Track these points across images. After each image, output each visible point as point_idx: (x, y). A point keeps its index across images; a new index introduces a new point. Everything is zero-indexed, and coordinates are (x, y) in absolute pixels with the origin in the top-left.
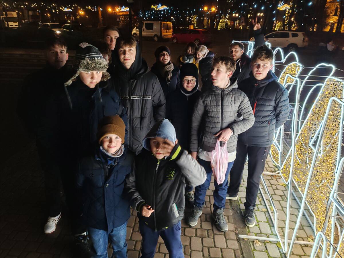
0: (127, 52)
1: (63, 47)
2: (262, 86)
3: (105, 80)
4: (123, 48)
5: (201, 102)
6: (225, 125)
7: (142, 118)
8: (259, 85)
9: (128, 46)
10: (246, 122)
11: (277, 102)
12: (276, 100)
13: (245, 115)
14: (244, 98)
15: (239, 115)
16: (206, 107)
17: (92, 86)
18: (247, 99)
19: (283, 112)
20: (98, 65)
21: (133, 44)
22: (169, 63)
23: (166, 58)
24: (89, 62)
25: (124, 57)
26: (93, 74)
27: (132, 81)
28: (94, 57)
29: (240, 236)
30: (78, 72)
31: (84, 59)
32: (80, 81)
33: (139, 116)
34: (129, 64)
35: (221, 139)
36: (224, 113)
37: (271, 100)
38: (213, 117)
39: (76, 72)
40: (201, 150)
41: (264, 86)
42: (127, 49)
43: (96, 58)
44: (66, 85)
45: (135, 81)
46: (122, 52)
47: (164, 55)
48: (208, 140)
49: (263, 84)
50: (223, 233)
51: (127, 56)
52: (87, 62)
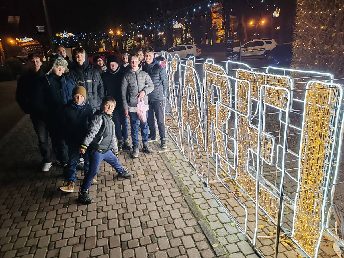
0: (80, 57)
1: (38, 58)
2: (151, 67)
3: (67, 72)
4: (77, 54)
5: (125, 80)
6: (140, 90)
7: (93, 93)
8: (149, 67)
9: (80, 53)
10: (150, 87)
11: (160, 74)
12: (159, 74)
13: (149, 84)
14: (147, 75)
15: (146, 84)
16: (128, 82)
17: (60, 75)
18: (148, 75)
19: (164, 80)
20: (63, 63)
21: (83, 52)
22: (104, 66)
23: (101, 63)
24: (59, 61)
25: (79, 59)
26: (60, 68)
27: (85, 72)
28: (61, 59)
29: (160, 152)
30: (53, 67)
31: (56, 60)
32: (54, 73)
33: (92, 92)
34: (81, 63)
35: (140, 98)
36: (138, 83)
37: (157, 74)
38: (133, 87)
39: (51, 68)
40: (130, 107)
41: (152, 67)
42: (80, 55)
43: (62, 60)
44: (46, 75)
45: (86, 72)
46: (77, 57)
47: (100, 61)
48: (133, 100)
49: (151, 66)
50: (150, 154)
51: (80, 58)
52: (58, 62)
